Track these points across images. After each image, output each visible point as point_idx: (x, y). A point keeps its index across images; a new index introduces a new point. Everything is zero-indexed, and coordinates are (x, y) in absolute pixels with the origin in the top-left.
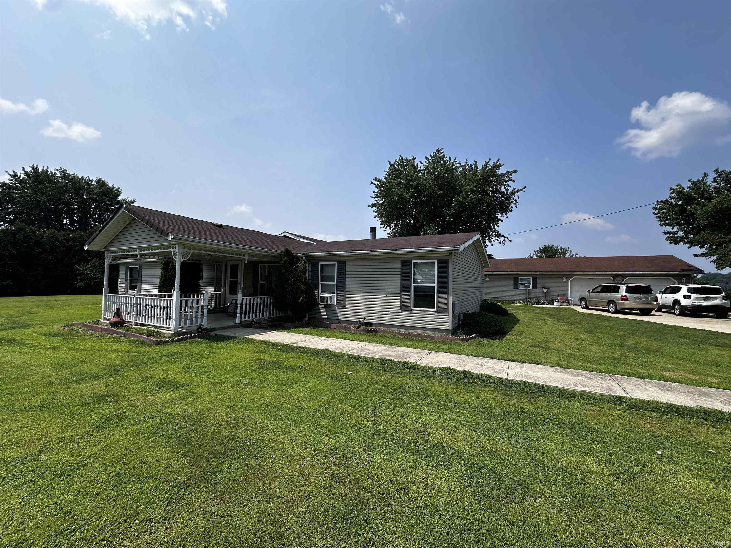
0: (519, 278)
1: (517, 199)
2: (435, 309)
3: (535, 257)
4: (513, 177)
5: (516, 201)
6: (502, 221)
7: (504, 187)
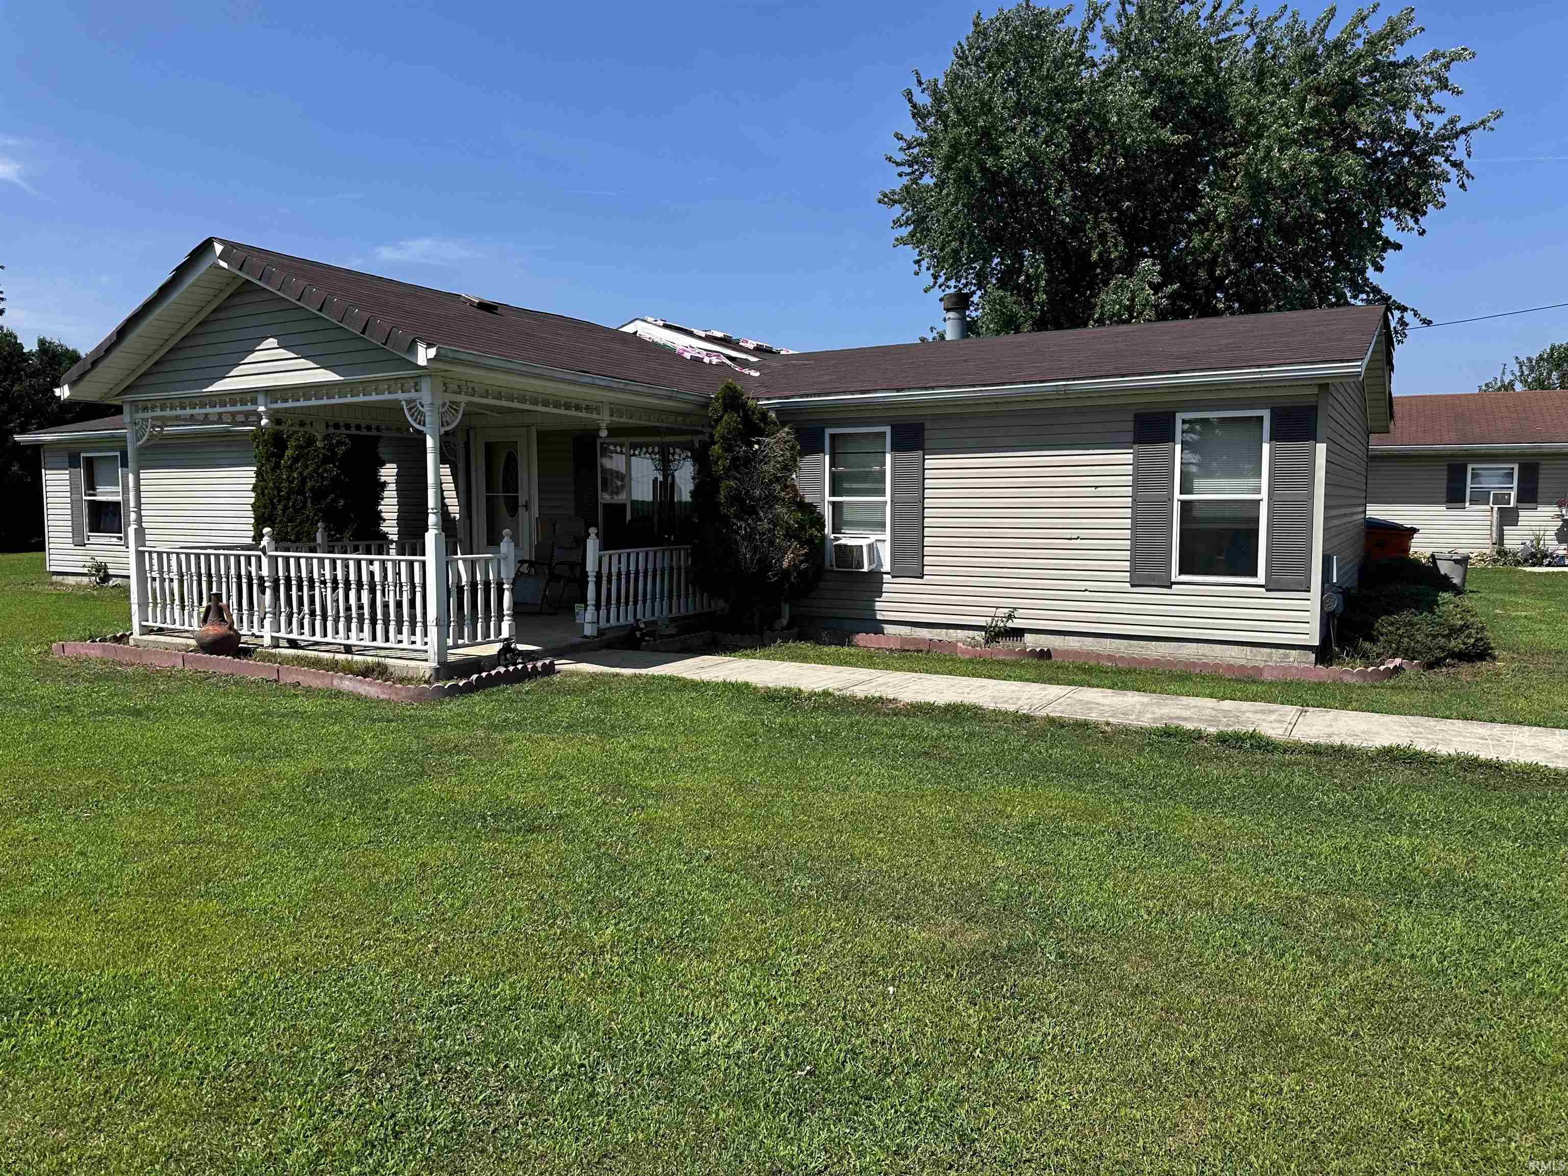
0: (1470, 467)
1: (1464, 157)
2: (1261, 578)
3: (1519, 387)
4: (1453, 76)
5: (1457, 165)
6: (1398, 247)
7: (1418, 117)
